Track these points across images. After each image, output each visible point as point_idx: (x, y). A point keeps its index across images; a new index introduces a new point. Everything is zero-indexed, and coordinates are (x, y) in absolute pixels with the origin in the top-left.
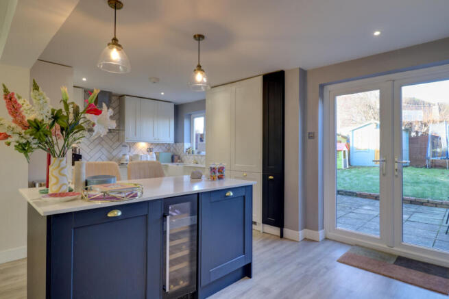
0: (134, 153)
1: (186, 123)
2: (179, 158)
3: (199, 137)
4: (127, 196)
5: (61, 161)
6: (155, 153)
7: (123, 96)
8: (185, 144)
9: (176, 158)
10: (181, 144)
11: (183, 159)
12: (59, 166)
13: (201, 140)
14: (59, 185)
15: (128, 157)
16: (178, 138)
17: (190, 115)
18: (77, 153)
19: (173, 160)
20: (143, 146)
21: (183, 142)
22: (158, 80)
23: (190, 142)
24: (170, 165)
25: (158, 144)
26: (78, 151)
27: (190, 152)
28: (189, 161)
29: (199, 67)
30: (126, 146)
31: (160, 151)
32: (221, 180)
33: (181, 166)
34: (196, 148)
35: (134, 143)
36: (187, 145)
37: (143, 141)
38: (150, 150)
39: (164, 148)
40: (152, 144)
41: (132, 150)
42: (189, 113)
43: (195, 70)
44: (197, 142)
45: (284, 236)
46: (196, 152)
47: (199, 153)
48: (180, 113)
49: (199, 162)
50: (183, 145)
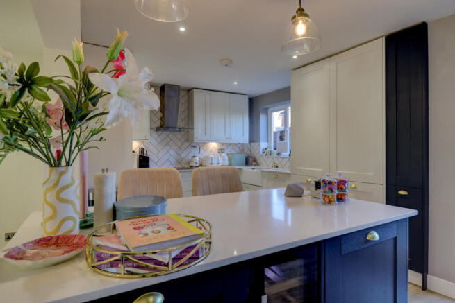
0: (203, 154)
1: (263, 118)
2: (255, 160)
3: (278, 135)
4: (175, 260)
5: (62, 174)
6: (227, 154)
7: (192, 89)
8: (261, 143)
9: (251, 160)
10: (258, 143)
11: (259, 162)
12: (56, 184)
13: (282, 138)
14: (57, 221)
15: (197, 159)
16: (254, 137)
17: (267, 109)
18: (145, 155)
19: (247, 163)
20: (214, 146)
21: (258, 141)
22: (231, 61)
23: (268, 142)
24: (245, 168)
25: (230, 144)
26: (145, 152)
27: (267, 153)
28: (267, 165)
29: (301, 11)
30: (195, 147)
31: (233, 152)
32: (342, 204)
33: (257, 170)
34: (275, 149)
35: (204, 143)
36: (263, 145)
37: (214, 141)
38: (221, 151)
39: (237, 149)
40: (223, 144)
41: (202, 151)
42: (266, 107)
43: (294, 17)
44: (275, 142)
45: (429, 287)
46: (275, 153)
47: (278, 154)
48: (255, 106)
49: (279, 166)
50: (260, 144)
